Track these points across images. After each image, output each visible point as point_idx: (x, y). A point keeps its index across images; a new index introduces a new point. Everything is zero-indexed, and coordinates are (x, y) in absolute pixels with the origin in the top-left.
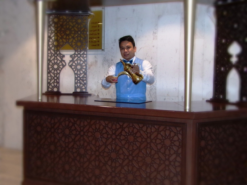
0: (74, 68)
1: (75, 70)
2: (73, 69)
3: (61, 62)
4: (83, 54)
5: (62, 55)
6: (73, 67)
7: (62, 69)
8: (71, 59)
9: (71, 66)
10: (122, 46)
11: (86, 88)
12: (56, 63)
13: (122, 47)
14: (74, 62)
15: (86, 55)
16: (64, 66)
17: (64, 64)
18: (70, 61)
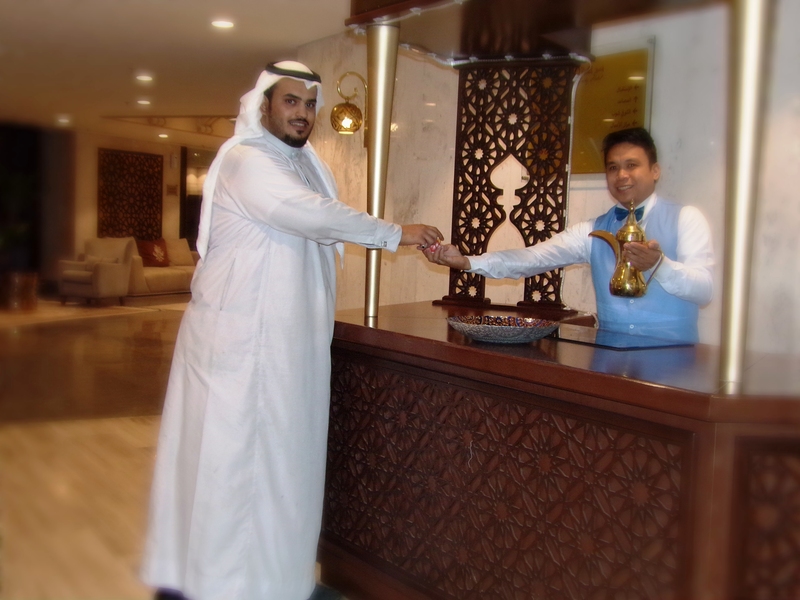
0: (526, 228)
1: (530, 235)
2: (522, 231)
3: (490, 209)
4: (555, 185)
5: (494, 188)
6: (524, 225)
7: (492, 230)
8: (517, 201)
9: (517, 223)
10: (610, 161)
11: (557, 291)
12: (476, 214)
13: (612, 163)
14: (526, 210)
15: (564, 188)
16: (498, 222)
17: (499, 215)
18: (516, 208)
